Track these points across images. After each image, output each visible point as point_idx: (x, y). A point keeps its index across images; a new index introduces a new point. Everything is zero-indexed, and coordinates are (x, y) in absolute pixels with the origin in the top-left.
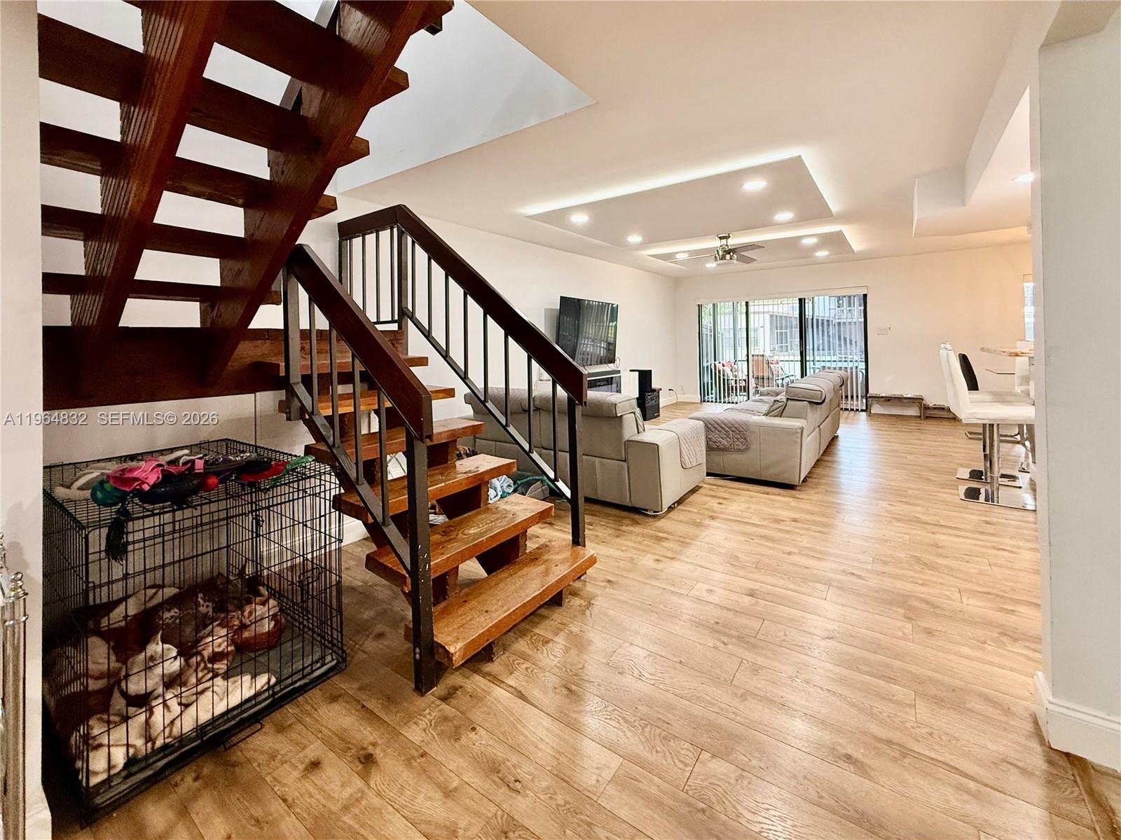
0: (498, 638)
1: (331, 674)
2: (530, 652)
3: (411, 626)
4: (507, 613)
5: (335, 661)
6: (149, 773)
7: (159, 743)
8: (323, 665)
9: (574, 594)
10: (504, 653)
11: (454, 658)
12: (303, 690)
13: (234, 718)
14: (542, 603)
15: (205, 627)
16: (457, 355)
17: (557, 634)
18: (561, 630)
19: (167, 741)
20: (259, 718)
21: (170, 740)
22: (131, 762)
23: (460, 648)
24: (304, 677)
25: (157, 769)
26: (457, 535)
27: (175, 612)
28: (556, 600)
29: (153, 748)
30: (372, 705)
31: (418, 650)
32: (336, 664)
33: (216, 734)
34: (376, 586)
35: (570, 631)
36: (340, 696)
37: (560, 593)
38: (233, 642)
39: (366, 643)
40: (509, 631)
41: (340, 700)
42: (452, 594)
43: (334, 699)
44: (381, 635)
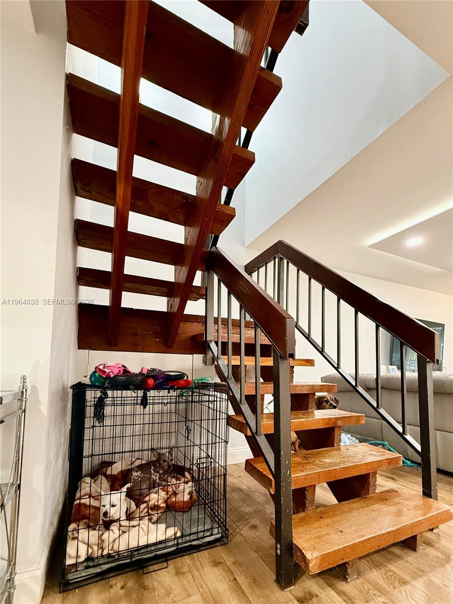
0: (352, 561)
1: (218, 544)
2: (387, 587)
3: (274, 523)
4: (362, 539)
5: (220, 535)
6: (98, 570)
7: (105, 552)
8: (212, 535)
9: (429, 543)
10: (358, 578)
11: (310, 565)
12: (198, 548)
13: (151, 552)
14: (397, 541)
15: (154, 487)
16: (316, 337)
17: (415, 579)
18: (421, 576)
19: (110, 552)
20: (168, 558)
21: (112, 552)
22: (89, 559)
23: (317, 558)
24: (198, 539)
25: (104, 569)
26: (315, 460)
27: (139, 473)
28: (410, 544)
29: (102, 553)
30: (241, 579)
31: (279, 546)
32: (220, 537)
33: (139, 559)
34: (256, 492)
35: (430, 580)
36: (220, 563)
37: (414, 538)
38: (166, 502)
39: (244, 529)
40: (362, 558)
41: (221, 566)
42: (310, 509)
43: (216, 564)
44: (254, 527)
